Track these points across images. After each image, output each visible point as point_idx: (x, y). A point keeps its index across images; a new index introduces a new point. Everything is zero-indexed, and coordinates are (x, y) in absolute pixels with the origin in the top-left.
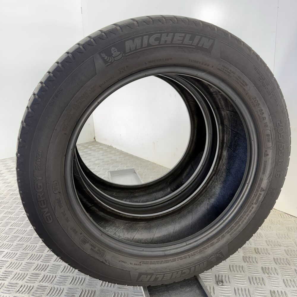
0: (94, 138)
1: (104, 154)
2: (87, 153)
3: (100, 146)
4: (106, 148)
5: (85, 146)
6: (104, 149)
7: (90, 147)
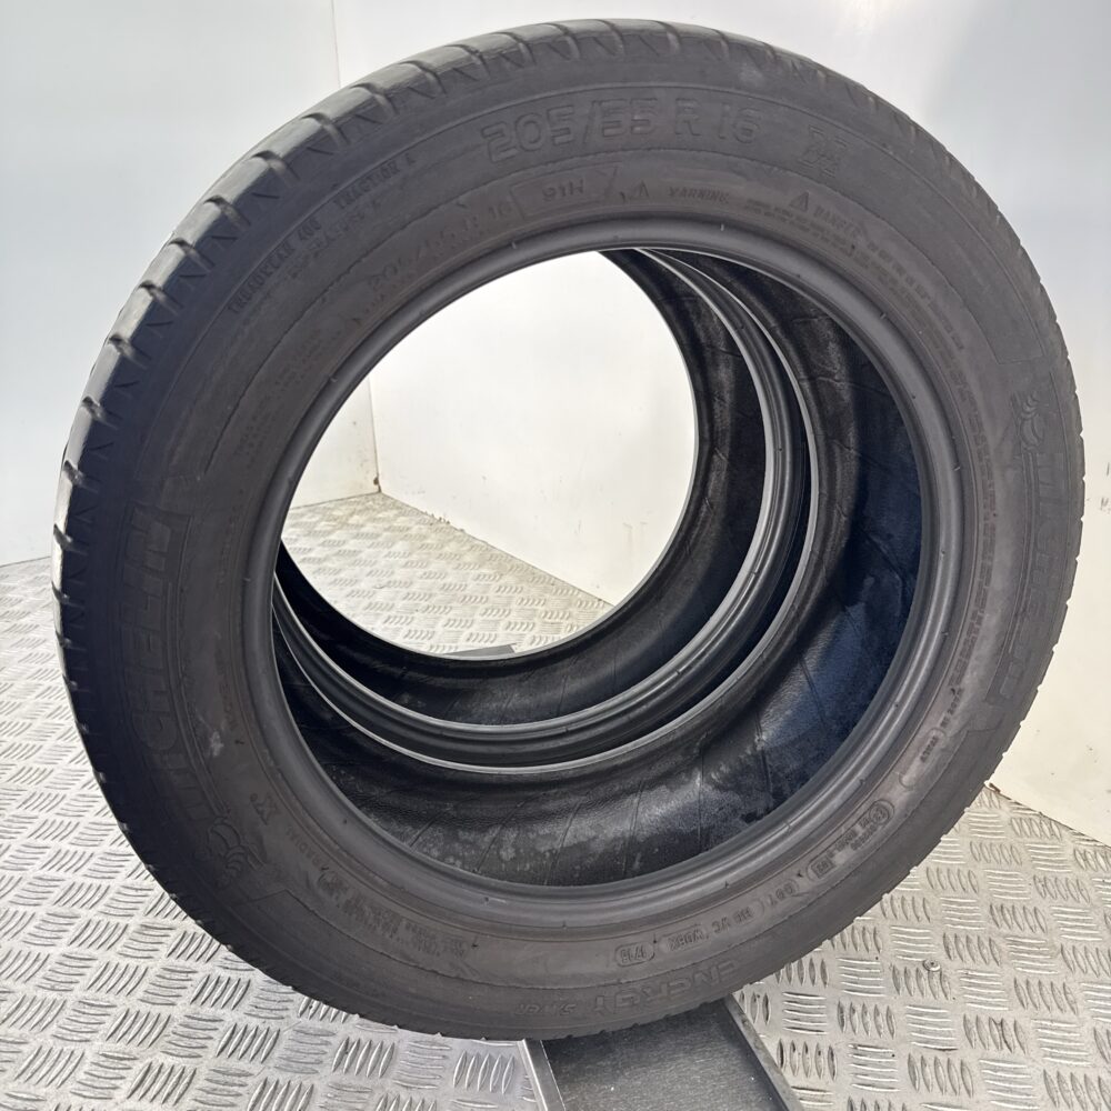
0: (376, 482)
1: (414, 557)
2: (344, 548)
3: (397, 516)
4: (424, 529)
5: (336, 513)
6: (415, 530)
7: (355, 519)
